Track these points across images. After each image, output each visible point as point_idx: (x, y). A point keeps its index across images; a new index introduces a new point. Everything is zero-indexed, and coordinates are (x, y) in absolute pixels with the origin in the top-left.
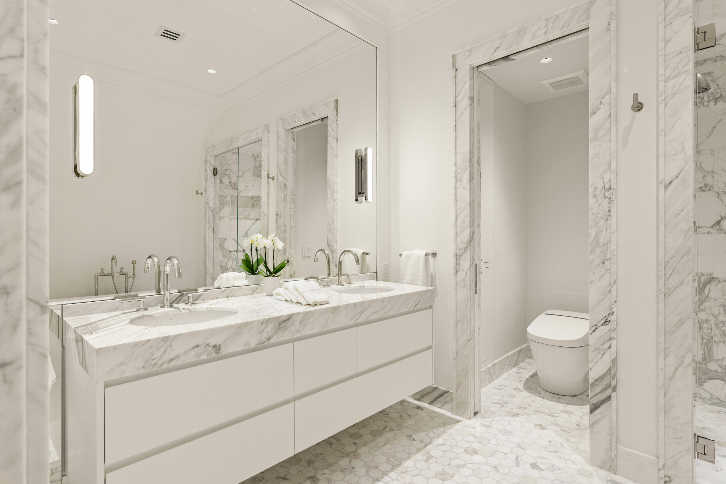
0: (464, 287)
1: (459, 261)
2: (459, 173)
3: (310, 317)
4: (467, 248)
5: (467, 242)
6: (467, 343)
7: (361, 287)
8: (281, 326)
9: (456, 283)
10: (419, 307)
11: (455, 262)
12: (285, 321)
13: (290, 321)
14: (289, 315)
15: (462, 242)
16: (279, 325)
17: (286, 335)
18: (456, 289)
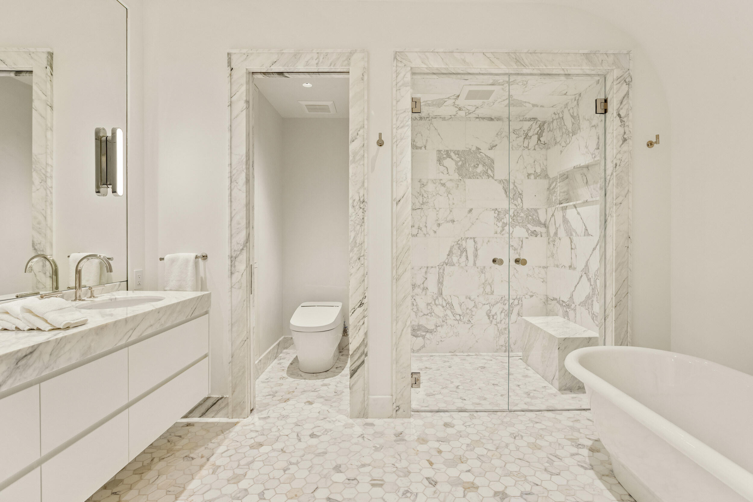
0: (240, 288)
1: (234, 263)
2: (235, 174)
3: (65, 344)
4: (243, 249)
5: (243, 244)
6: (244, 343)
7: (111, 300)
8: (20, 364)
9: (231, 285)
10: (196, 313)
11: (230, 264)
12: (26, 356)
13: (35, 355)
14: (33, 346)
15: (238, 244)
16: (15, 363)
17: (30, 375)
18: (231, 291)
